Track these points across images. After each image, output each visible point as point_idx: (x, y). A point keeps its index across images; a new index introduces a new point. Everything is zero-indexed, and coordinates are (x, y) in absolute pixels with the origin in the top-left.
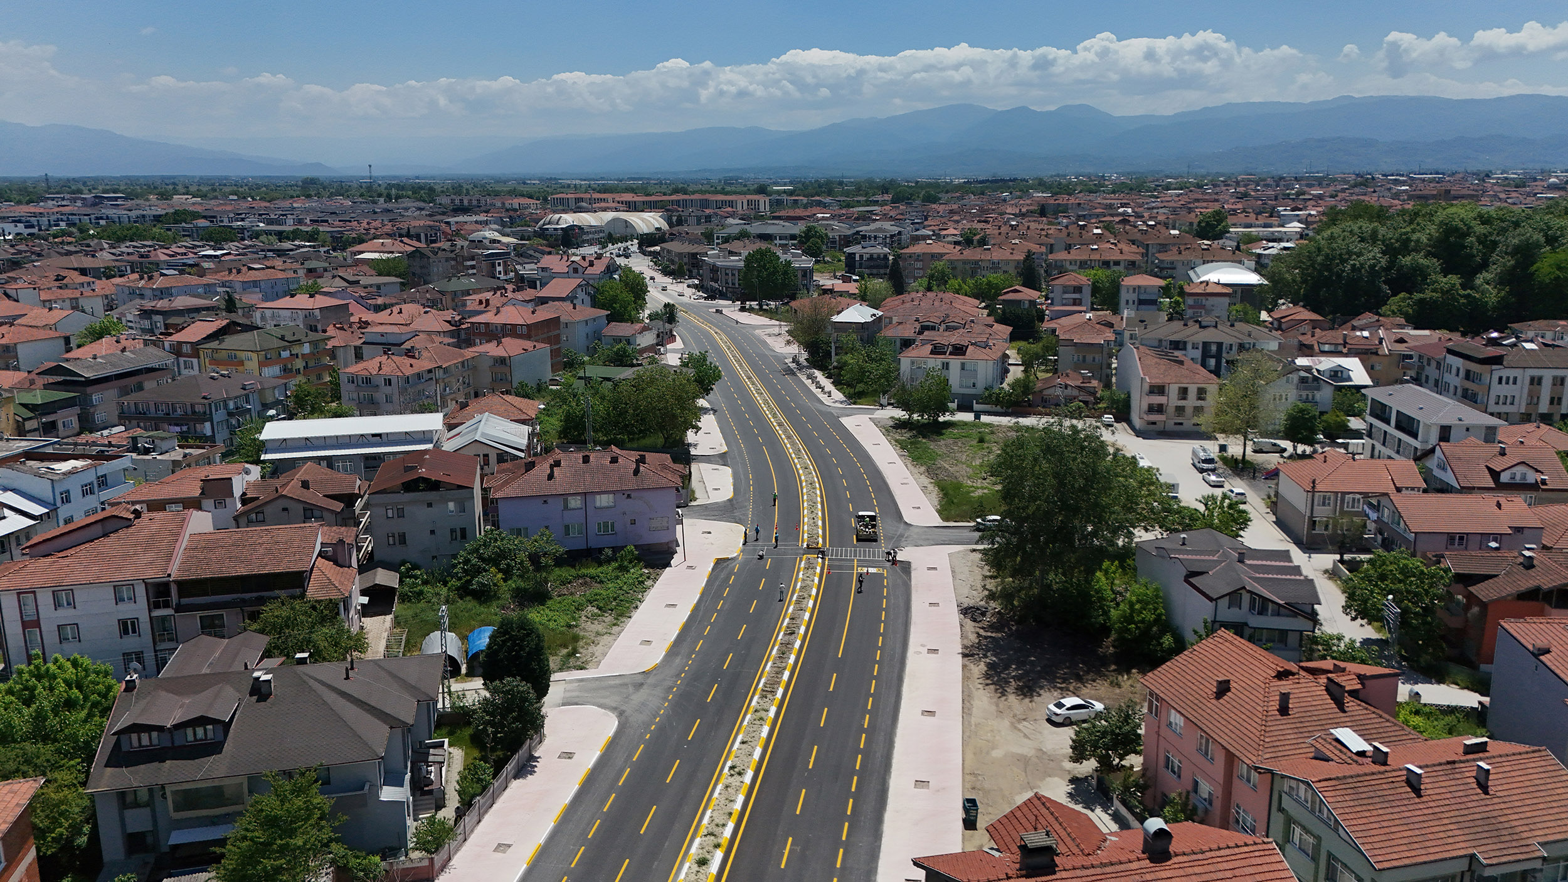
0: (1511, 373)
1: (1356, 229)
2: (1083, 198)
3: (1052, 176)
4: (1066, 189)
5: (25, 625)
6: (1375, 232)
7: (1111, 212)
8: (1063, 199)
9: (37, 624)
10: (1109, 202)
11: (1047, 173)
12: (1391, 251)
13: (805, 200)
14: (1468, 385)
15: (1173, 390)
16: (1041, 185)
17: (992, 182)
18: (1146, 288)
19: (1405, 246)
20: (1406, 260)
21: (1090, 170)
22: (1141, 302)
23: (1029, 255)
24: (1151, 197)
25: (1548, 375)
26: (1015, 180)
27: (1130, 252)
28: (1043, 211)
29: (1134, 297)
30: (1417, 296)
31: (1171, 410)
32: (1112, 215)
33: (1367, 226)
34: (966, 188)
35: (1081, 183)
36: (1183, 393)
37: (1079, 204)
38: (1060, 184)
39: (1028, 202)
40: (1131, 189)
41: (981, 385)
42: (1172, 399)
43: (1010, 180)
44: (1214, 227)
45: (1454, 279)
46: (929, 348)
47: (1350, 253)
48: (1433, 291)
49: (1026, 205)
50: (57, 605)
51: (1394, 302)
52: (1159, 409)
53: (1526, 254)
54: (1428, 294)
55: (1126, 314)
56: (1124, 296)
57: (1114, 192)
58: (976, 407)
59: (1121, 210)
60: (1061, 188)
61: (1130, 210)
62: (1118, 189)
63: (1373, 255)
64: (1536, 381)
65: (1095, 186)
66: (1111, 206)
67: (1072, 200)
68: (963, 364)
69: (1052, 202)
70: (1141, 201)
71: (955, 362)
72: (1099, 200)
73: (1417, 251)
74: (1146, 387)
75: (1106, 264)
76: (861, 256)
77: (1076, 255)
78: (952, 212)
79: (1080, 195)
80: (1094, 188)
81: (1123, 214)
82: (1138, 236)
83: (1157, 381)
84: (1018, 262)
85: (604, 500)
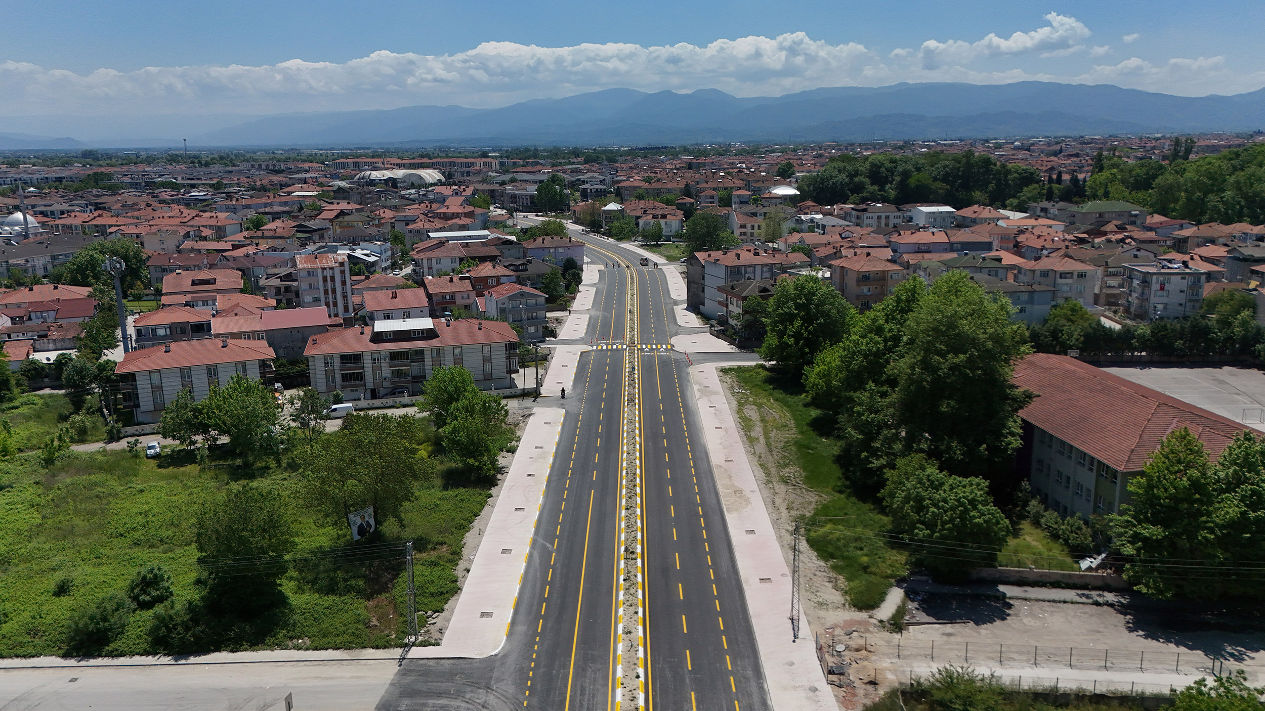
0: (871, 215)
1: (837, 166)
2: (715, 159)
3: (692, 145)
4: (705, 153)
5: (429, 268)
6: (845, 167)
7: (733, 166)
8: (702, 160)
9: (432, 268)
10: (731, 161)
11: (689, 142)
12: (851, 176)
13: (521, 162)
14: (858, 221)
15: (749, 226)
16: (686, 150)
17: (649, 149)
18: (743, 195)
19: (857, 173)
20: (856, 180)
21: (720, 140)
22: (741, 202)
23: (687, 185)
24: (760, 158)
25: (883, 215)
26: (666, 148)
27: (738, 183)
28: (690, 166)
29: (738, 200)
30: (861, 195)
31: (749, 234)
32: (733, 169)
33: (841, 165)
34: (633, 153)
35: (713, 149)
36: (753, 227)
37: (713, 163)
38: (699, 150)
39: (679, 162)
40: (748, 153)
41: (674, 230)
42: (748, 230)
43: (663, 148)
44: (787, 172)
45: (876, 187)
46: (651, 216)
47: (831, 177)
48: (867, 192)
49: (678, 163)
50: (437, 263)
51: (852, 198)
52: (745, 234)
53: (906, 175)
54: (865, 194)
55: (734, 206)
56: (733, 200)
57: (736, 155)
58: (672, 239)
59: (739, 165)
60: (702, 153)
61: (744, 166)
62: (739, 153)
63: (843, 177)
64: (879, 218)
65: (724, 151)
66: (733, 163)
67: (708, 160)
68: (666, 223)
69: (695, 161)
70: (752, 160)
71: (662, 222)
72: (726, 160)
73: (861, 175)
74: (739, 226)
75: (726, 189)
76: (591, 190)
77: (710, 185)
78: (631, 168)
79: (713, 157)
80: (723, 153)
81: (739, 168)
82: (745, 177)
83: (743, 223)
84: (681, 189)
85: (561, 250)
